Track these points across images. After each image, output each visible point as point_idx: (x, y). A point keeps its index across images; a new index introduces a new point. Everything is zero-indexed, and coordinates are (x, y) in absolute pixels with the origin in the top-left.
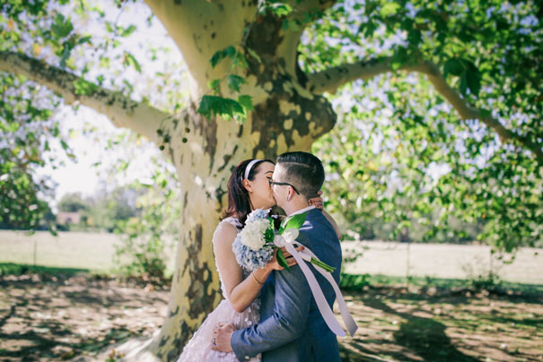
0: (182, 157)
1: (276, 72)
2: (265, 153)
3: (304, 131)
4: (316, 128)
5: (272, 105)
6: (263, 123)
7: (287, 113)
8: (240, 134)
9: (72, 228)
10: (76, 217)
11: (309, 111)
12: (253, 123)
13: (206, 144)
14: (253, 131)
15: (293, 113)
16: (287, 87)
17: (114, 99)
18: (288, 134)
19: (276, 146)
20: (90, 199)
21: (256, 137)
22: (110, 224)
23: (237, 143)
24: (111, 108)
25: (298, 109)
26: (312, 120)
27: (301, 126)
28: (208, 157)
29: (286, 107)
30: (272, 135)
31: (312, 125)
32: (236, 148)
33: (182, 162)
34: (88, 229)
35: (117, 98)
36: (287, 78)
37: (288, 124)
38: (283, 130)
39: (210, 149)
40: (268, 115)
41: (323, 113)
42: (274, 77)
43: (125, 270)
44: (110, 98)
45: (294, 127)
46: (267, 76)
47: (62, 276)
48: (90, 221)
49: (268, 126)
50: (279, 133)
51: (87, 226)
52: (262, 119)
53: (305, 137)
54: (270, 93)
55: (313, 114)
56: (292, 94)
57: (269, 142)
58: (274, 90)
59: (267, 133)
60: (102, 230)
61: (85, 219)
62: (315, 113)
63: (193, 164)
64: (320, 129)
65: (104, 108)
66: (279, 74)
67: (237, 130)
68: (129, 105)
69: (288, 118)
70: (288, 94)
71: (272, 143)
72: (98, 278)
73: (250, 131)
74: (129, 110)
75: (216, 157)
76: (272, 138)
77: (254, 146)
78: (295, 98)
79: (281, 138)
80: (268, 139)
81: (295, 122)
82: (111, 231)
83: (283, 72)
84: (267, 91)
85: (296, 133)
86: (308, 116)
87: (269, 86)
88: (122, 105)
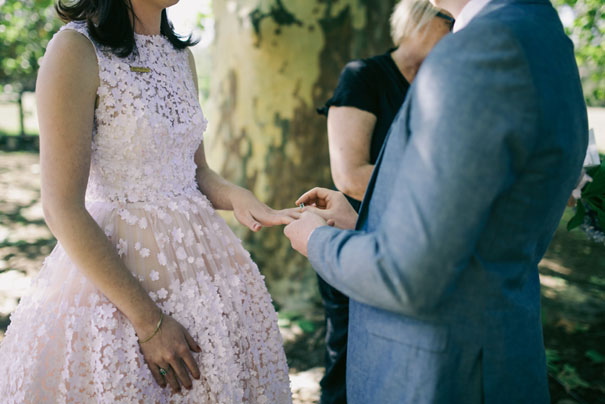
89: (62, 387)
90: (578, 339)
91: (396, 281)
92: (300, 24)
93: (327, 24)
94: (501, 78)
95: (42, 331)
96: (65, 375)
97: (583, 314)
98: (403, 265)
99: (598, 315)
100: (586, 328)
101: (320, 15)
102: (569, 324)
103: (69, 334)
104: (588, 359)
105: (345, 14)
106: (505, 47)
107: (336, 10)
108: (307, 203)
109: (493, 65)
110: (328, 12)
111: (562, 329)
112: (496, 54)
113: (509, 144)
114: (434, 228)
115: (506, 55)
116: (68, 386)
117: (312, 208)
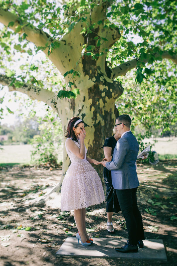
0: (62, 111)
1: (97, 73)
2: (95, 107)
3: (110, 96)
4: (115, 95)
5: (96, 87)
6: (93, 95)
7: (102, 90)
8: (84, 101)
9: (5, 143)
10: (6, 137)
11: (112, 88)
12: (89, 95)
13: (71, 105)
14: (89, 99)
15: (105, 89)
16: (101, 79)
17: (30, 88)
18: (104, 98)
19: (99, 104)
20: (12, 127)
21: (91, 101)
22: (25, 139)
23: (83, 104)
24: (29, 91)
25: (107, 88)
26: (113, 91)
27: (109, 95)
28: (72, 111)
29: (102, 87)
30: (97, 100)
31: (113, 94)
32: (83, 106)
33: (62, 113)
34: (14, 143)
35: (31, 87)
36: (101, 75)
37: (103, 94)
38: (101, 97)
39: (73, 107)
40: (95, 91)
41: (117, 88)
42: (96, 75)
43: (38, 162)
44: (29, 87)
45: (106, 95)
46: (93, 75)
47: (7, 167)
48: (14, 139)
49: (95, 96)
50: (100, 99)
51: (12, 141)
52: (92, 93)
53: (111, 99)
54: (95, 82)
55: (113, 89)
56: (104, 82)
57: (96, 103)
58: (96, 81)
59: (95, 99)
60: (21, 143)
61: (11, 138)
62: (114, 89)
63: (66, 114)
64: (117, 95)
65: (27, 92)
66: (98, 73)
67: (83, 99)
68: (37, 90)
69: (103, 92)
70: (102, 82)
71: (98, 103)
72: (25, 167)
73: (88, 99)
74: (38, 92)
75: (75, 110)
76: (97, 101)
77: (90, 105)
78: (105, 83)
79: (101, 101)
80: (96, 101)
81: (106, 93)
82: (26, 143)
83: (100, 73)
84: (93, 82)
85: (107, 98)
86: (111, 90)
87: (94, 79)
88: (34, 90)
89: (74, 187)
90: (168, 200)
91: (116, 165)
92: (89, 126)
93: (95, 125)
94: (125, 143)
95: (70, 179)
96: (74, 185)
97: (170, 195)
98: (117, 163)
99: (174, 195)
100: (170, 198)
101: (93, 123)
102: (166, 197)
103: (74, 180)
104: (170, 204)
105: (99, 122)
106: (125, 140)
107: (97, 122)
108: (104, 160)
109: (124, 142)
110: (95, 122)
111: (164, 199)
112: (124, 141)
113: (126, 150)
114: (119, 158)
115: (125, 141)
116: (75, 186)
117: (105, 161)
